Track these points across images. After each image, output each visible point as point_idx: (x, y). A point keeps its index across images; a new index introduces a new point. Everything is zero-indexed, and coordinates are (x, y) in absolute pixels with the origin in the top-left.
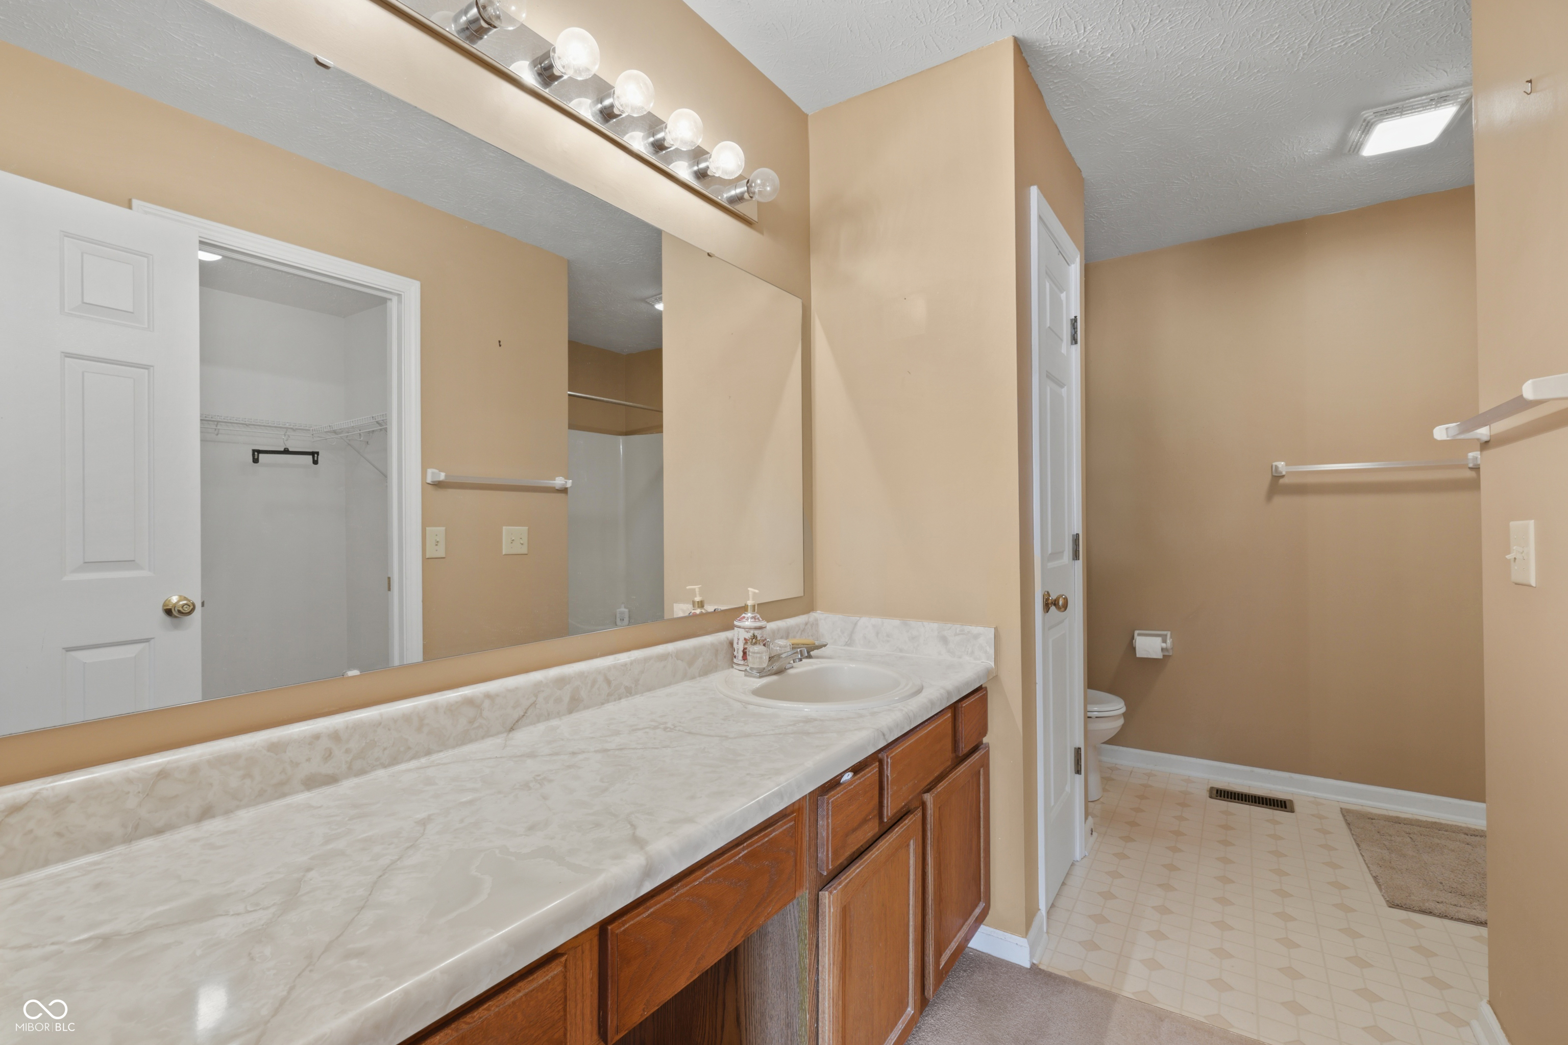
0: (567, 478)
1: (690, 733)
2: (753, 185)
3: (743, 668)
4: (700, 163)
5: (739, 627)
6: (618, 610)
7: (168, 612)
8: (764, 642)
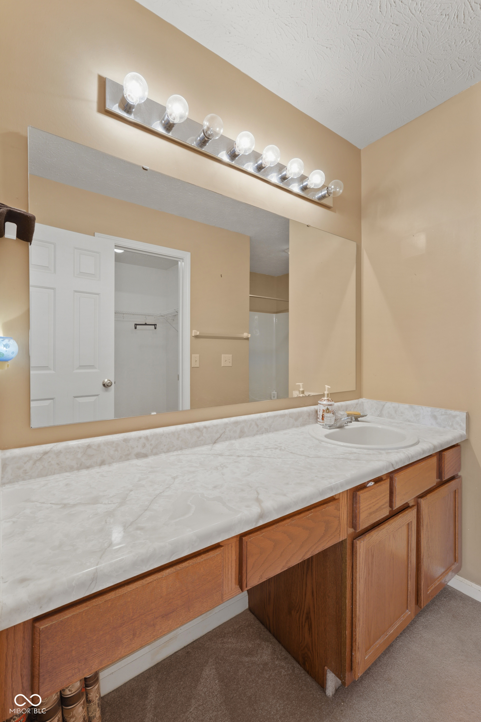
0: (249, 333)
1: (291, 453)
2: (330, 189)
3: (322, 424)
4: (304, 183)
5: (320, 404)
6: (272, 393)
7: (104, 385)
8: (333, 412)
